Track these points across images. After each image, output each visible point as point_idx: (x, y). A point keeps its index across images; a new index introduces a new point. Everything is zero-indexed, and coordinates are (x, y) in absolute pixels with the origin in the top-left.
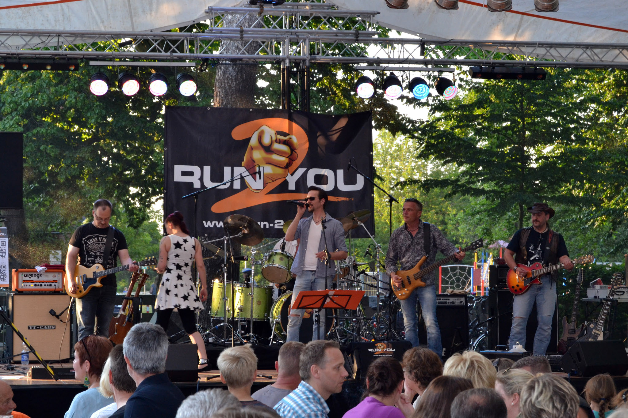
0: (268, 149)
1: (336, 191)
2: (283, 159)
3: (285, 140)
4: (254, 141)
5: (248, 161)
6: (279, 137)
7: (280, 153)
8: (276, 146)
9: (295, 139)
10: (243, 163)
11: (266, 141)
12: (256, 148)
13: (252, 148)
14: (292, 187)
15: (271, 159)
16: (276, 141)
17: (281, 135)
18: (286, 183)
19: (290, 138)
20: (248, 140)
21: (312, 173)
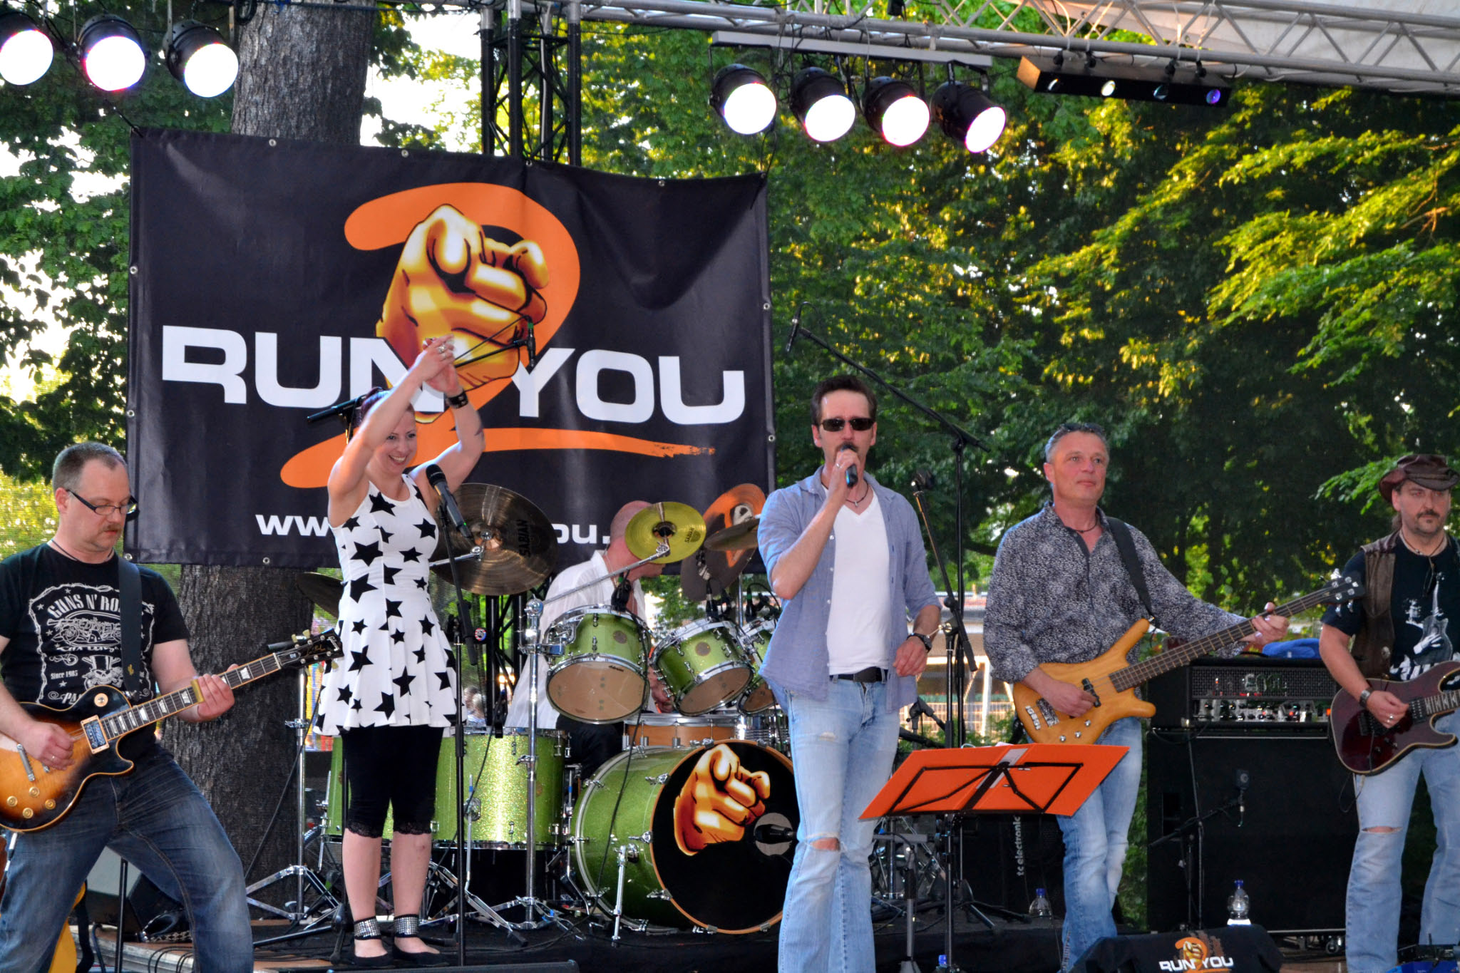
0: (458, 284)
1: (658, 427)
2: (502, 316)
3: (511, 257)
4: (413, 257)
5: (395, 322)
6: (491, 244)
7: (496, 297)
8: (485, 275)
9: (536, 256)
10: (379, 326)
11: (452, 256)
12: (421, 279)
13: (407, 279)
14: (529, 407)
15: (468, 314)
16: (483, 258)
17: (498, 240)
18: (511, 395)
19: (525, 251)
20: (396, 251)
21: (593, 363)
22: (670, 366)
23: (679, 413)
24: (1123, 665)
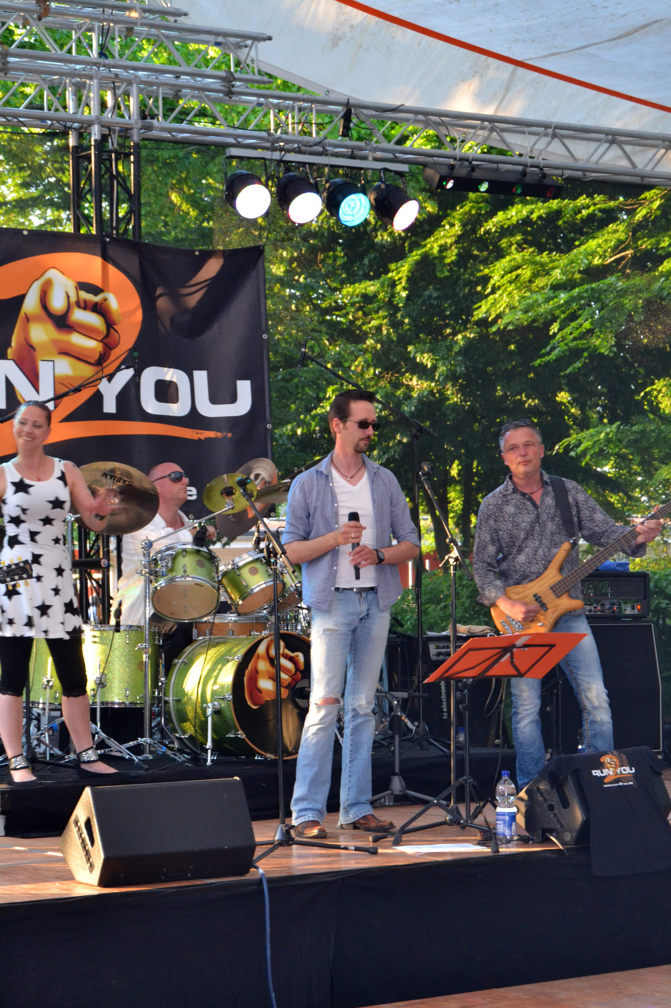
0: (62, 322)
1: (194, 419)
2: (91, 345)
3: (96, 304)
4: (31, 304)
5: (20, 349)
6: (84, 295)
7: (86, 331)
8: (80, 316)
9: (113, 303)
10: (10, 351)
11: (57, 303)
12: (37, 319)
13: (28, 319)
14: (110, 406)
15: (69, 343)
16: (78, 305)
17: (88, 291)
18: (98, 397)
19: (105, 300)
20: (19, 300)
21: (150, 376)
22: (201, 377)
23: (208, 409)
24: (558, 578)
